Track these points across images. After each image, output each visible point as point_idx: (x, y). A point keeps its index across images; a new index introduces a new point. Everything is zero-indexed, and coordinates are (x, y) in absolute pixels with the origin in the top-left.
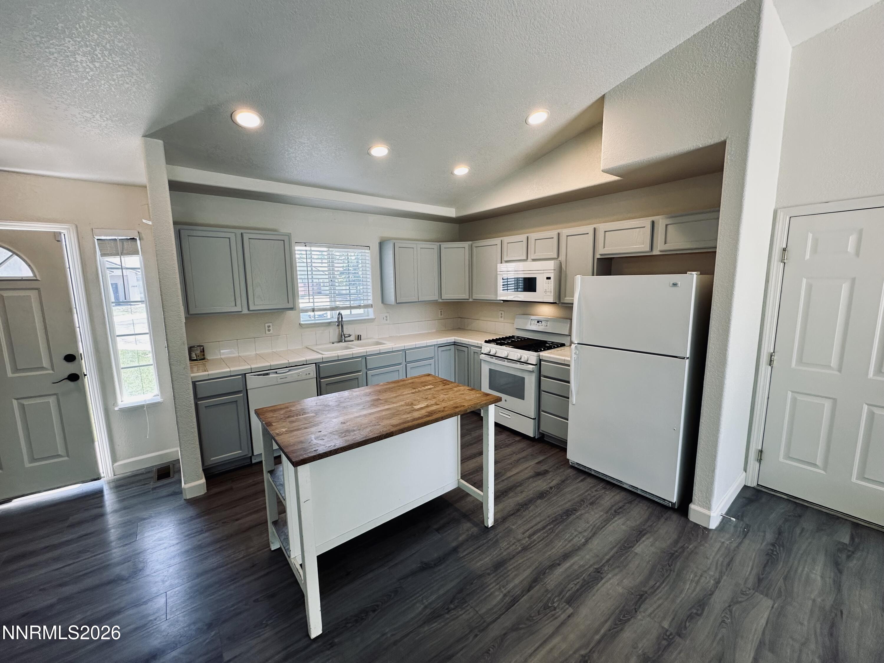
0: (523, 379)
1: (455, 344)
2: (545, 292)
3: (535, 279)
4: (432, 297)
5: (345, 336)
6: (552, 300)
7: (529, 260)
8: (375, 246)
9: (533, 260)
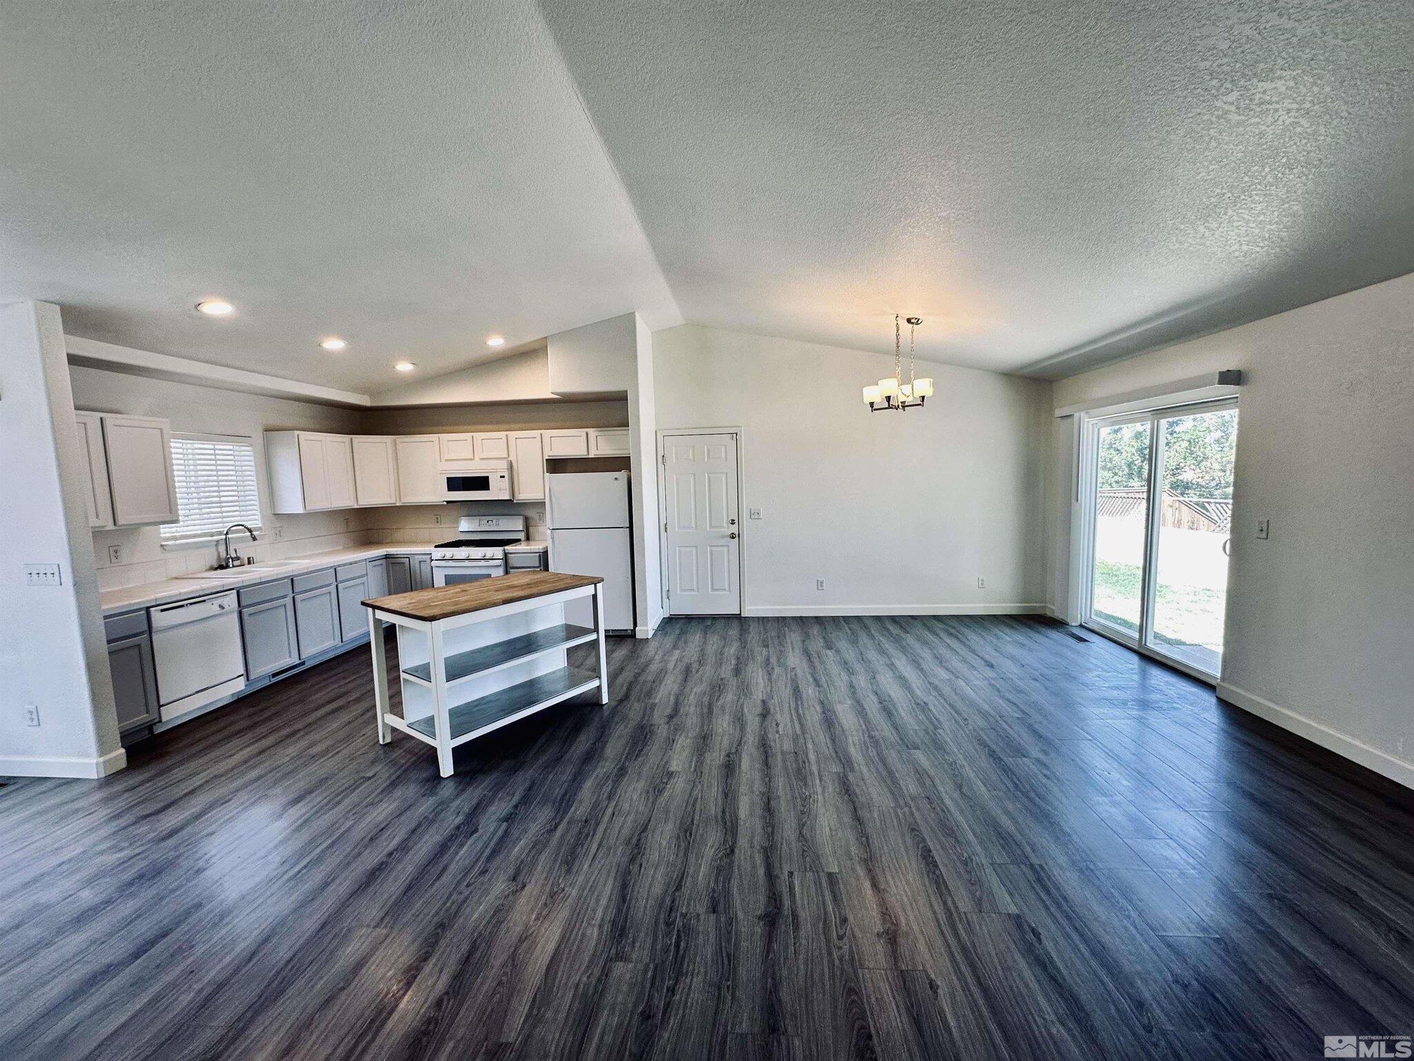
1: (386, 556)
2: (500, 490)
3: (487, 478)
4: (349, 503)
5: (232, 559)
6: (507, 498)
7: (477, 458)
8: (258, 436)
9: (481, 459)
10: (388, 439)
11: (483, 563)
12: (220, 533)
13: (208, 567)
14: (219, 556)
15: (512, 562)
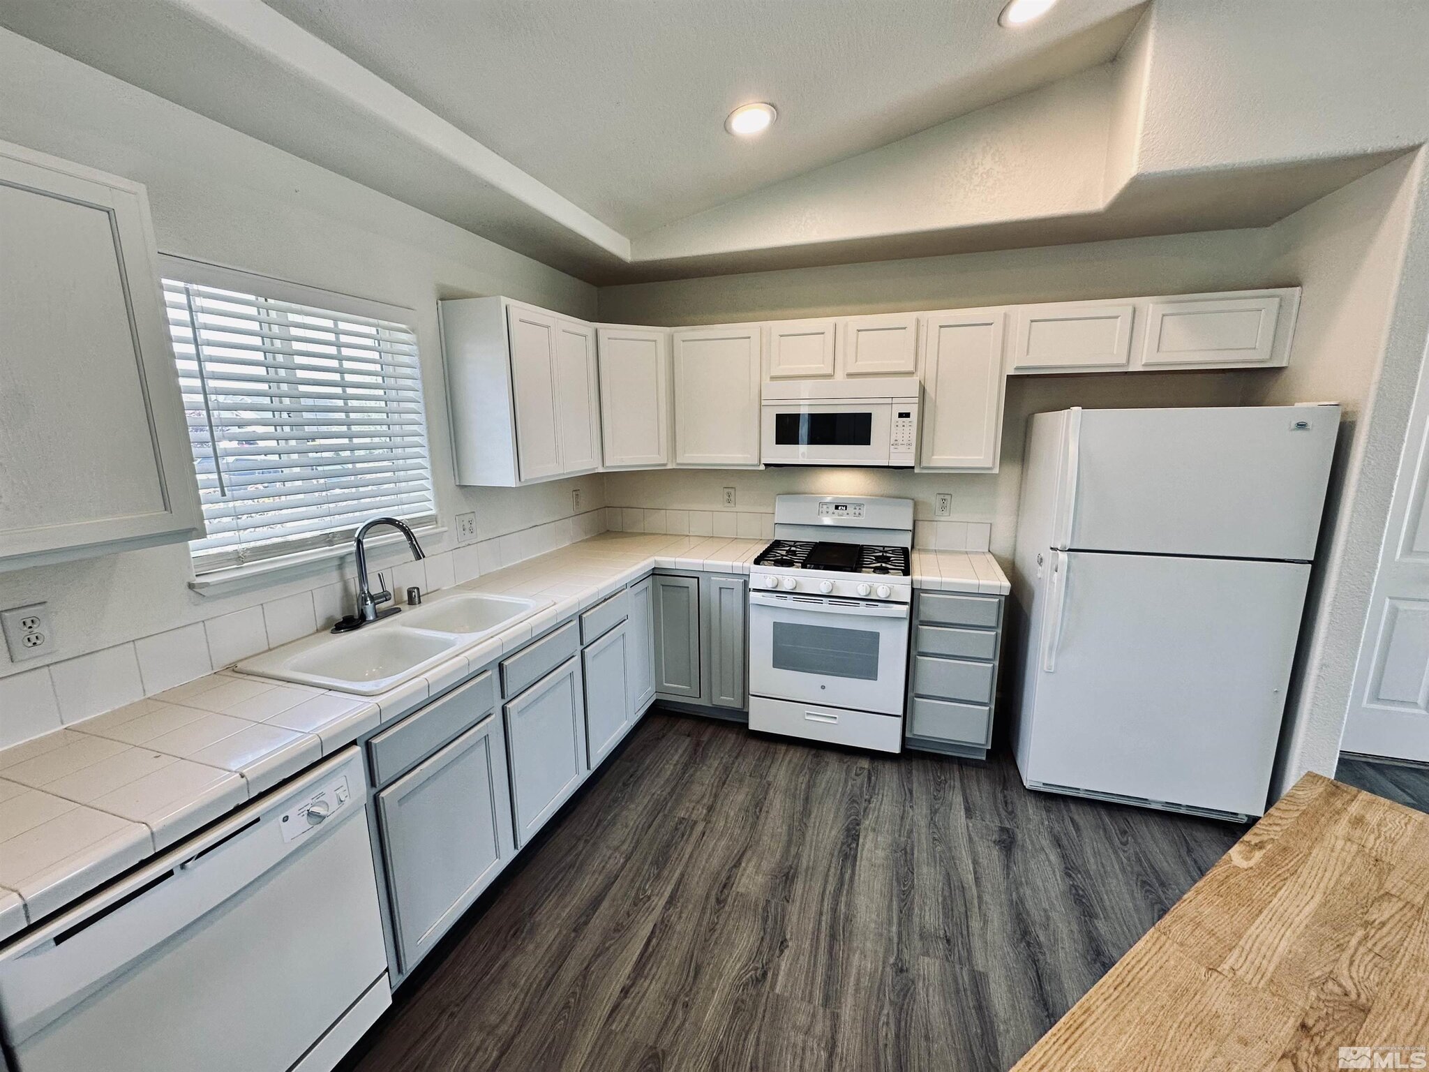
0: (875, 637)
1: (656, 573)
2: (896, 444)
3: (868, 417)
4: (587, 463)
5: (372, 598)
6: (910, 462)
7: (840, 375)
8: (427, 310)
9: (850, 375)
10: (658, 333)
11: (862, 609)
12: (347, 535)
13: (320, 622)
14: (346, 589)
15: (927, 612)
